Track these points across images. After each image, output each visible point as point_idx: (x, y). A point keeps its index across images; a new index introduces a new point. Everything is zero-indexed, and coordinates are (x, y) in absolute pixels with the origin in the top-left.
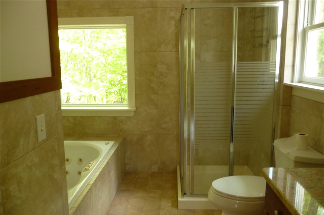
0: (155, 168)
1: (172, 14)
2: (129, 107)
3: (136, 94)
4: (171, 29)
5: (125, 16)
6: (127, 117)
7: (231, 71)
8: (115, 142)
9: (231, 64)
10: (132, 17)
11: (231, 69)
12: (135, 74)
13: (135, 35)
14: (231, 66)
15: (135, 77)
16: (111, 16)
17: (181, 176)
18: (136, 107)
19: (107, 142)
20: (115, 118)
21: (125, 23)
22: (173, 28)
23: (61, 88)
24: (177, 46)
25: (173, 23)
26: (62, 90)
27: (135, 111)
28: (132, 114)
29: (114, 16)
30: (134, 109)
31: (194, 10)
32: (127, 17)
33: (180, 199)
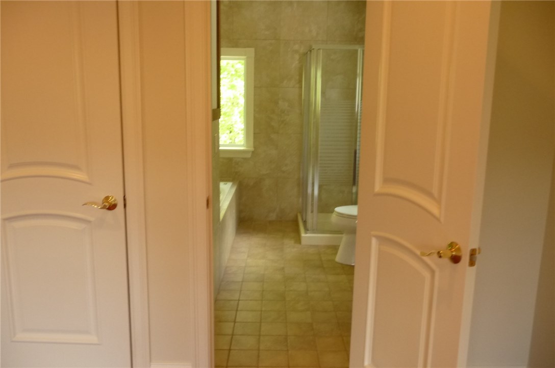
0: (273, 216)
1: (296, 47)
2: (247, 147)
3: (254, 133)
4: (295, 64)
5: (245, 47)
6: (243, 158)
7: (355, 110)
8: (233, 184)
9: (355, 102)
10: (252, 50)
11: (355, 107)
12: (254, 111)
13: (256, 68)
14: (355, 105)
15: (254, 115)
16: (230, 47)
17: (302, 219)
18: (255, 147)
19: (226, 183)
20: (230, 160)
21: (245, 55)
22: (297, 62)
23: (220, 118)
24: (300, 81)
25: (297, 57)
26: (220, 120)
27: (253, 152)
28: (249, 156)
29: (233, 47)
30: (252, 149)
31: (321, 50)
32: (247, 49)
33: (303, 235)
